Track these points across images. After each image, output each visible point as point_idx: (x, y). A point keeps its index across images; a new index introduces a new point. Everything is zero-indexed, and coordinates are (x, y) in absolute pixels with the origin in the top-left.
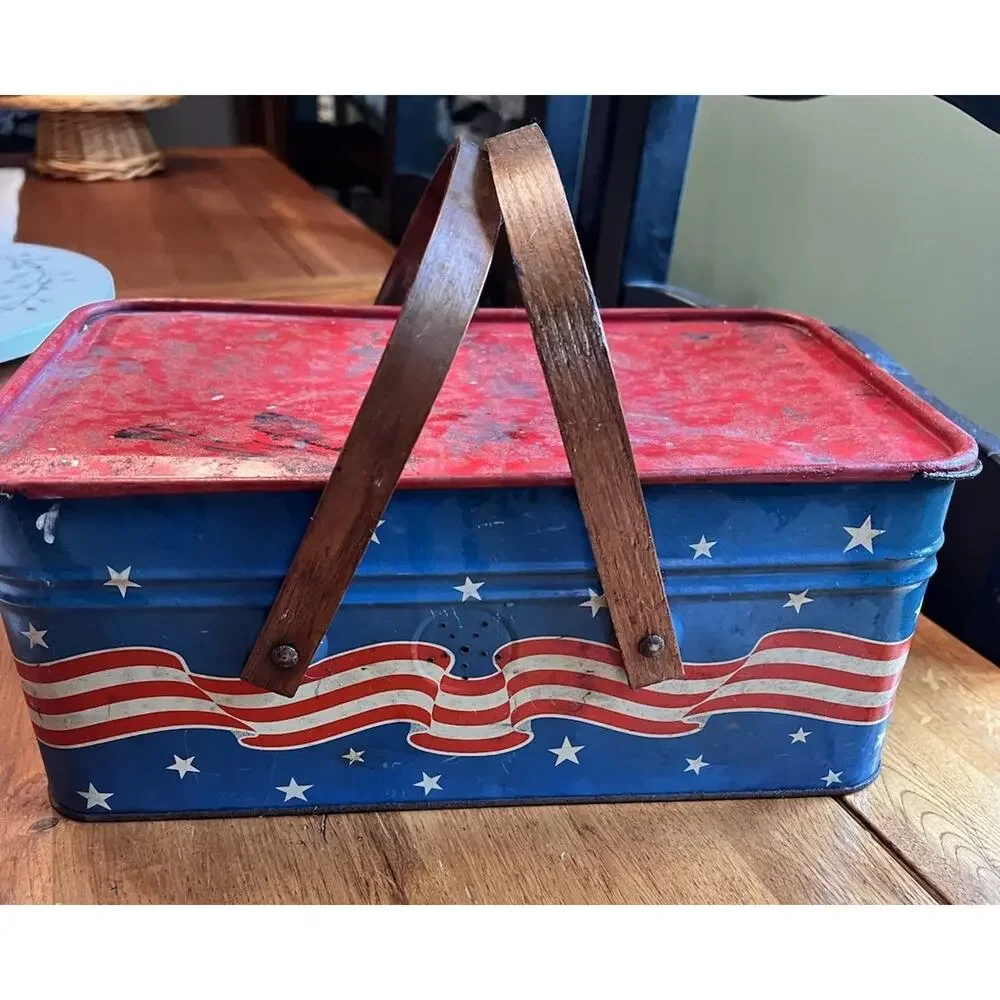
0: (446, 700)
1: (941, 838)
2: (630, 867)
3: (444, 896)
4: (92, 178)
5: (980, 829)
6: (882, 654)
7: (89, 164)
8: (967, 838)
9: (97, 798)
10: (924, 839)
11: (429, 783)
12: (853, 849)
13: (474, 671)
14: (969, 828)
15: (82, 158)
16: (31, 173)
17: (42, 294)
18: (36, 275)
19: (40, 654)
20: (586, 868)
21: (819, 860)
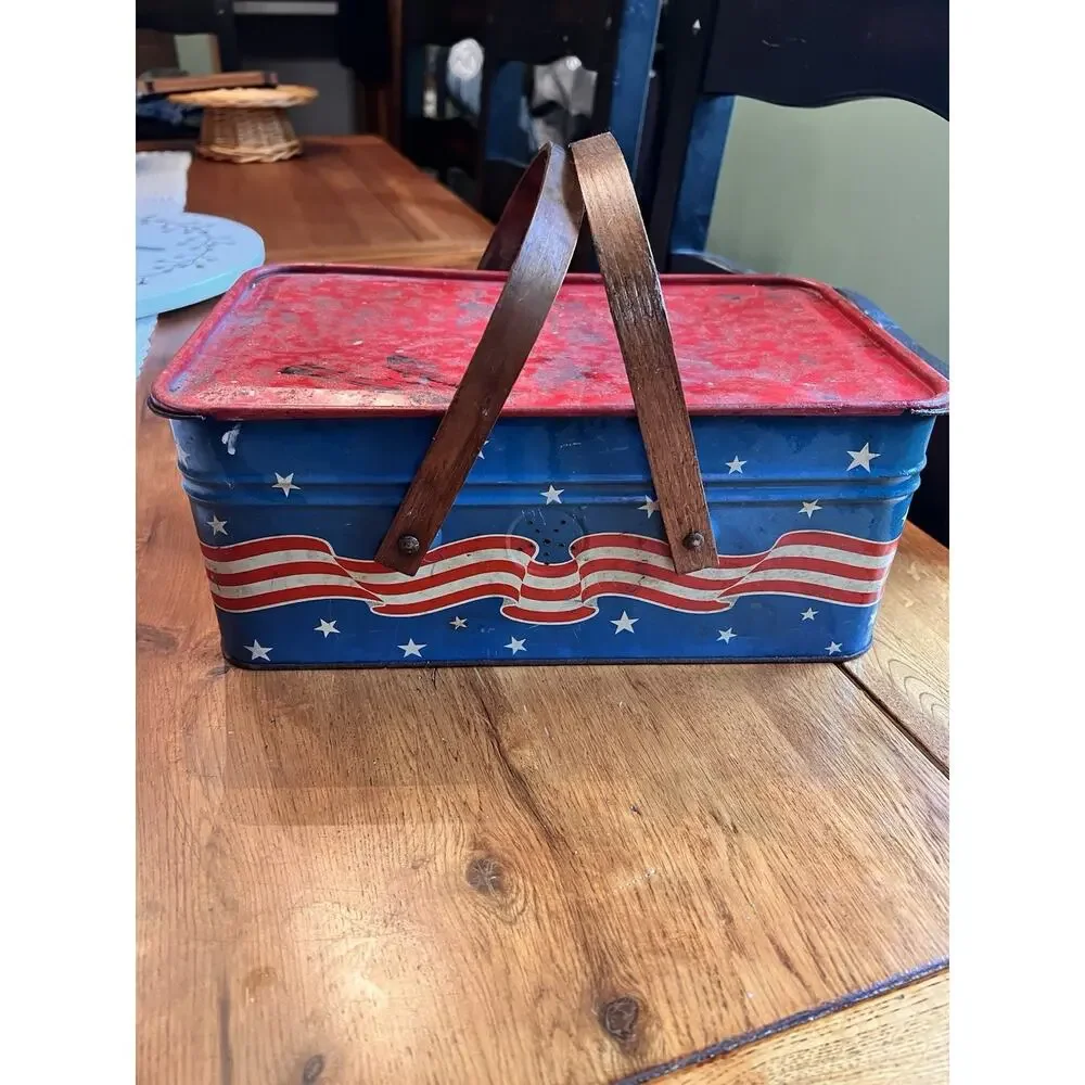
0: (531, 581)
1: (920, 697)
2: (674, 714)
4: (244, 160)
6: (875, 551)
7: (242, 149)
8: (941, 698)
9: (259, 651)
10: (906, 697)
11: (516, 645)
12: (850, 704)
13: (554, 558)
14: (942, 688)
15: (236, 144)
16: (196, 156)
17: (208, 255)
18: (203, 239)
19: (221, 539)
20: (638, 714)
21: (823, 712)
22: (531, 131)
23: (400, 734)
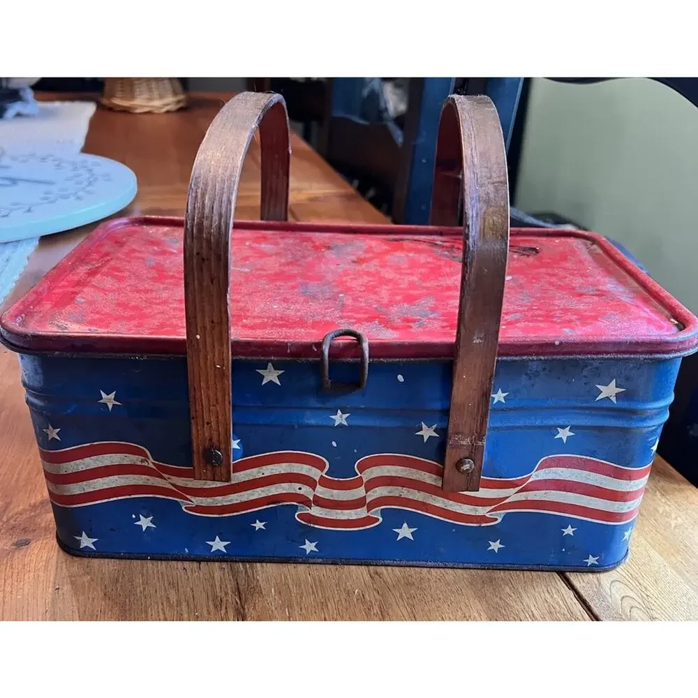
1: (622, 600)
2: (401, 603)
3: (270, 613)
4: (138, 111)
5: (651, 596)
7: (137, 102)
8: (640, 601)
10: (610, 600)
12: (558, 603)
14: (643, 594)
15: (133, 97)
16: (100, 107)
17: (89, 188)
18: (87, 176)
20: (370, 601)
21: (533, 609)
22: (382, 91)
23: (160, 607)
